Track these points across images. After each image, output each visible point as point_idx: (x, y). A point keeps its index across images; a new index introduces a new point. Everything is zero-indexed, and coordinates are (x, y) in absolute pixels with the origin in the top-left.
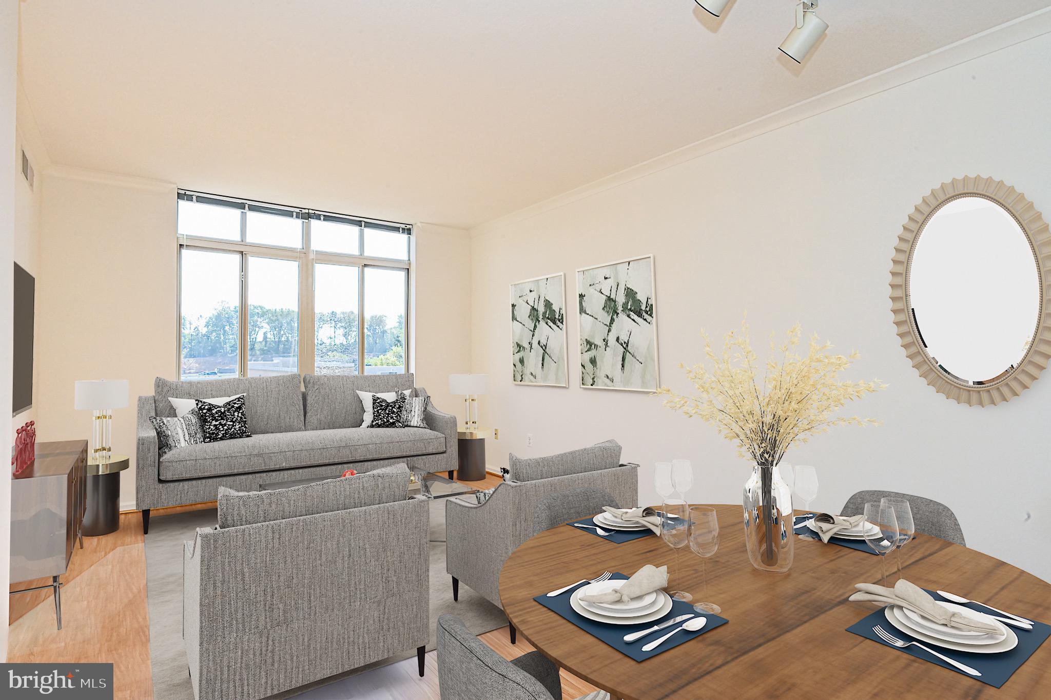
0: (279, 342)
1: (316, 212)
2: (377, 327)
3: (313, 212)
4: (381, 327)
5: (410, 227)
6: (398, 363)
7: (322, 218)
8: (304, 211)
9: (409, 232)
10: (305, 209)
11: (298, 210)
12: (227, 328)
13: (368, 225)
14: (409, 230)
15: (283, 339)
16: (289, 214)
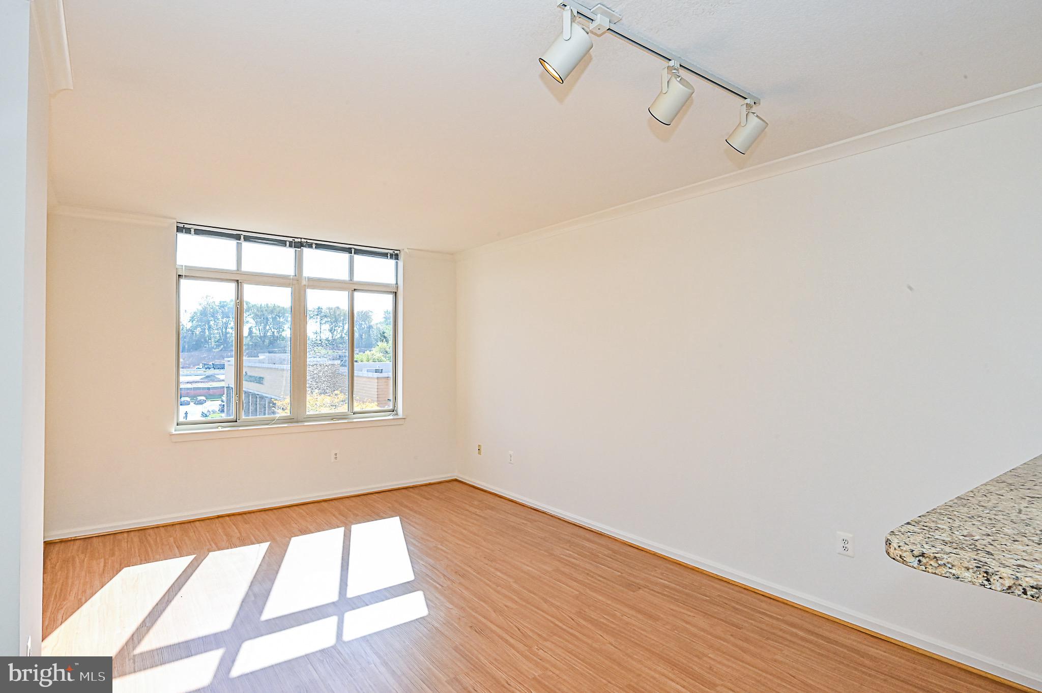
0: (265, 336)
1: (308, 241)
2: (363, 323)
3: (305, 241)
4: (367, 323)
5: (398, 252)
6: (383, 359)
7: (314, 246)
8: (296, 240)
9: (396, 257)
10: (298, 238)
11: (291, 239)
12: (212, 323)
13: (358, 252)
14: (397, 255)
15: (269, 334)
16: (283, 243)
